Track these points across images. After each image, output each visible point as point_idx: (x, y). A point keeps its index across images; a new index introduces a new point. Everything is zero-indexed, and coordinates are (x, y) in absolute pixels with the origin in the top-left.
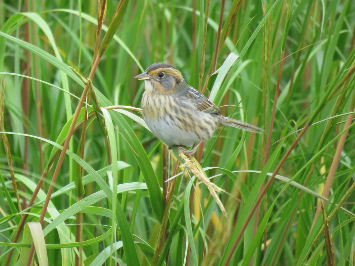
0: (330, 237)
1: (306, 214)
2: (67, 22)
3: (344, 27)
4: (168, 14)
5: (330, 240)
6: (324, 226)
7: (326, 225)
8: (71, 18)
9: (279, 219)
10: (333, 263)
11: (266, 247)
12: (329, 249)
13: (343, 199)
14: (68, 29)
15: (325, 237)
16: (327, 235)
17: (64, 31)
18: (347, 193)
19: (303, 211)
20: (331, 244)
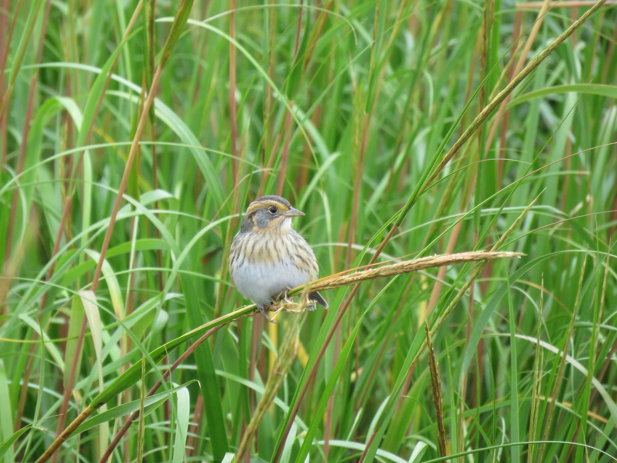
0: (435, 364)
1: (406, 336)
2: (117, 106)
3: (450, 114)
4: (238, 96)
5: (436, 367)
6: (427, 349)
7: (431, 349)
8: (121, 103)
9: (373, 343)
10: (439, 395)
11: (357, 377)
12: (434, 379)
13: (447, 311)
14: (118, 115)
15: (430, 363)
16: (432, 362)
17: (114, 118)
18: (452, 304)
19: (402, 333)
20: (437, 371)
